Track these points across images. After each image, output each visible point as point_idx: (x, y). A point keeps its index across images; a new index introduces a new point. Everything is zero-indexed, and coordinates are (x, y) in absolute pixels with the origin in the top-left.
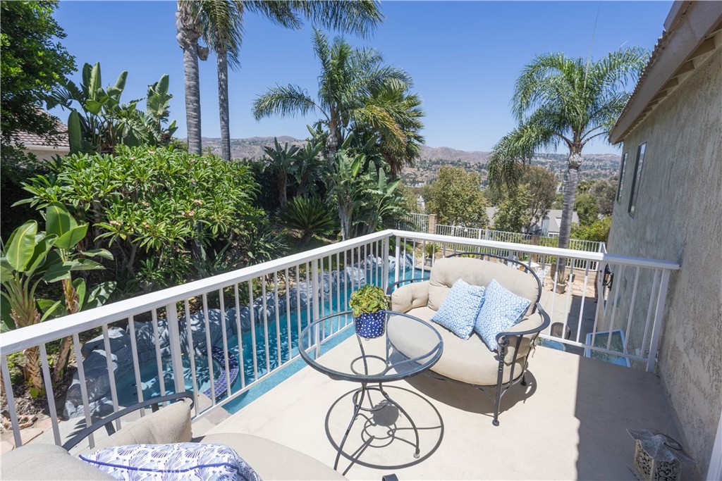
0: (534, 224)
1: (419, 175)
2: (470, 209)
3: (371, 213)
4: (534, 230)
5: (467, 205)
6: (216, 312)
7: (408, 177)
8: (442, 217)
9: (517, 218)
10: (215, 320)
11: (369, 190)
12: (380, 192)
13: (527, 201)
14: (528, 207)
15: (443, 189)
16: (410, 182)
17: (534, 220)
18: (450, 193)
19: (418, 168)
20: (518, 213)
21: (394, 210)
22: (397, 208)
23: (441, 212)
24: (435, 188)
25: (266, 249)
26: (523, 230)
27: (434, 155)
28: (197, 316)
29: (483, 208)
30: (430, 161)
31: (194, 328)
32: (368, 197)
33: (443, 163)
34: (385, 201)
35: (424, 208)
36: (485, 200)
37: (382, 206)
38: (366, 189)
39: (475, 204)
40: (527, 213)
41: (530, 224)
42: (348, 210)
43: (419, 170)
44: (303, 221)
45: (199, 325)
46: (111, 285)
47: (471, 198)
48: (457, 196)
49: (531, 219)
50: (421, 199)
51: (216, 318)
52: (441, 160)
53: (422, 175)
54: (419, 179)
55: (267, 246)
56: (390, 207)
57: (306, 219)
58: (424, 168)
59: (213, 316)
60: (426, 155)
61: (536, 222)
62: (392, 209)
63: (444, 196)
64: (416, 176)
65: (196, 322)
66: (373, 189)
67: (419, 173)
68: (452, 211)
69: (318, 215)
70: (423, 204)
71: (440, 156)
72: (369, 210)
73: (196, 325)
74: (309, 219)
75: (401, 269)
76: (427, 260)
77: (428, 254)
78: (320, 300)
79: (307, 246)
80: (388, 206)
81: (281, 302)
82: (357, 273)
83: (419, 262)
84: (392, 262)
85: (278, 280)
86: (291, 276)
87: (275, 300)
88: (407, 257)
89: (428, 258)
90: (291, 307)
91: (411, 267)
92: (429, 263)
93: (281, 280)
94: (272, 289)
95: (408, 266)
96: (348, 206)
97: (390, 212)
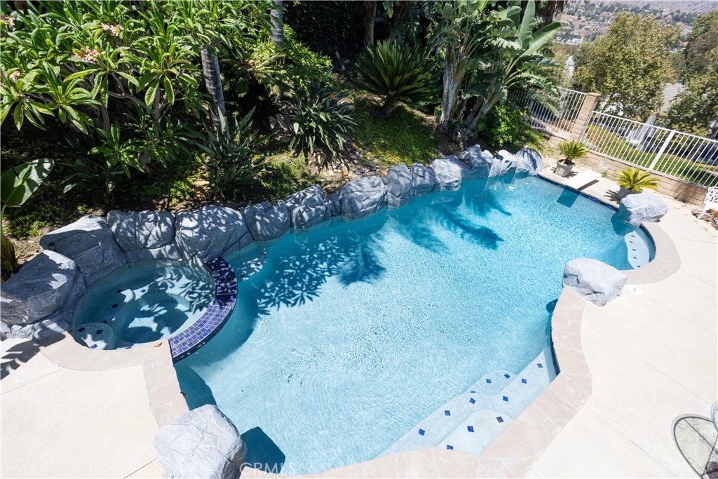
2: (640, 84)
3: (493, 81)
5: (639, 77)
6: (225, 212)
10: (221, 225)
11: (500, 41)
12: (517, 45)
15: (610, 49)
18: (619, 57)
21: (532, 81)
22: (538, 77)
24: (596, 48)
25: (319, 121)
28: (196, 216)
29: (662, 84)
30: (601, 5)
31: (189, 234)
32: (493, 53)
33: (620, 10)
34: (522, 62)
35: (571, 74)
36: (670, 73)
37: (514, 70)
38: (495, 38)
39: (652, 77)
42: (458, 72)
44: (384, 83)
45: (196, 230)
46: (47, 166)
47: (650, 67)
48: (628, 62)
50: (570, 61)
51: (224, 222)
52: (618, 5)
54: (576, 32)
55: (322, 117)
56: (525, 75)
57: (387, 80)
59: (219, 219)
62: (528, 78)
63: (607, 61)
64: (573, 27)
65: (194, 223)
66: (507, 39)
67: (579, 23)
68: (610, 83)
69: (407, 76)
70: (572, 69)
72: (489, 76)
73: (192, 229)
74: (392, 80)
75: (516, 172)
76: (558, 166)
77: (564, 157)
78: (386, 205)
79: (387, 119)
80: (524, 71)
81: (326, 203)
82: (447, 170)
83: (548, 165)
84: (506, 162)
85: (334, 167)
86: (354, 163)
87: (317, 199)
88: (531, 156)
89: (562, 164)
90: (341, 211)
91: (532, 172)
92: (562, 170)
93: (337, 168)
94: (322, 180)
95: (528, 170)
96: (458, 65)
97: (525, 83)
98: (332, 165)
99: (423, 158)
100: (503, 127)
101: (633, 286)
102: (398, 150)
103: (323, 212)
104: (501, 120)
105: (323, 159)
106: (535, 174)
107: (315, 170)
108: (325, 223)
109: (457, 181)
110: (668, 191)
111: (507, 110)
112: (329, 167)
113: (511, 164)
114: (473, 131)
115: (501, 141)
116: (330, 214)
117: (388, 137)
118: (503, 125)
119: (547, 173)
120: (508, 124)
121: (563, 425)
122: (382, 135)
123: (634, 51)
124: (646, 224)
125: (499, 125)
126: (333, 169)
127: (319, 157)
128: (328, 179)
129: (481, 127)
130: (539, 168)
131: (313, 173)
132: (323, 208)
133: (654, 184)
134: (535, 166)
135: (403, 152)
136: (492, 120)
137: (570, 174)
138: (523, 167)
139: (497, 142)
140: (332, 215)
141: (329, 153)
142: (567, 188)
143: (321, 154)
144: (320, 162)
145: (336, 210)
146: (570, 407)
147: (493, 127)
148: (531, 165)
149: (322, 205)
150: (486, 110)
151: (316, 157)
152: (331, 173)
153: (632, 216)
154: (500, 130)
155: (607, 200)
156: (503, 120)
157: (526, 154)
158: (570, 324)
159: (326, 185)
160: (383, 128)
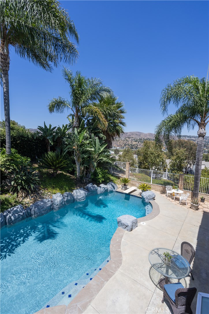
0: (189, 168)
1: (139, 145)
2: (158, 160)
3: (91, 161)
4: (189, 170)
5: (157, 158)
7: (134, 146)
8: (145, 164)
9: (180, 165)
11: (88, 148)
12: (93, 149)
13: (185, 156)
14: (186, 159)
15: (145, 151)
16: (135, 148)
17: (189, 166)
18: (149, 153)
19: (139, 142)
20: (180, 162)
22: (105, 158)
23: (145, 161)
24: (142, 150)
25: (23, 180)
26: (184, 170)
27: (145, 136)
29: (164, 160)
30: (144, 139)
33: (149, 140)
34: (99, 154)
35: (137, 159)
36: (165, 156)
37: (98, 157)
38: (87, 148)
39: (160, 158)
40: (185, 162)
41: (187, 167)
42: (79, 159)
43: (139, 143)
47: (158, 155)
48: (152, 154)
49: (187, 165)
52: (149, 139)
53: (140, 145)
54: (139, 147)
55: (24, 178)
58: (141, 142)
60: (142, 136)
61: (190, 166)
62: (103, 159)
63: (146, 154)
64: (138, 145)
66: (90, 148)
67: (139, 144)
68: (150, 161)
71: (148, 137)
75: (108, 191)
76: (122, 187)
77: (123, 184)
78: (53, 210)
79: (55, 178)
80: (101, 157)
81: (24, 212)
82: (79, 193)
83: (119, 187)
84: (103, 188)
85: (30, 197)
86: (39, 195)
87: (19, 210)
88: (112, 185)
89: (123, 186)
90: (31, 214)
91: (114, 190)
92: (124, 188)
93: (31, 198)
94: (24, 203)
95: (112, 190)
96: (78, 157)
97: (102, 161)
98: (29, 197)
99: (70, 190)
100: (100, 176)
101: (143, 222)
102: (59, 188)
103: (21, 216)
104: (99, 174)
105: (26, 195)
106: (115, 191)
107: (21, 199)
108: (23, 220)
109: (83, 197)
110: (159, 190)
111: (101, 170)
112: (28, 198)
113: (105, 188)
114: (90, 178)
115: (101, 181)
116: (26, 216)
117: (55, 184)
118: (100, 175)
119: (120, 190)
120: (101, 175)
121: (108, 280)
122: (52, 183)
123: (152, 151)
124: (151, 201)
125: (98, 175)
126: (30, 198)
127: (23, 194)
128: (27, 202)
129: (92, 177)
130: (116, 189)
131: (20, 201)
132: (21, 214)
133: (150, 188)
134: (114, 188)
135: (61, 188)
136: (95, 174)
137: (126, 189)
138: (110, 189)
139: (99, 181)
140: (27, 217)
141: (28, 192)
142: (126, 194)
143: (25, 193)
144: (23, 196)
145: (29, 214)
146: (112, 272)
147: (96, 176)
148: (112, 188)
149: (21, 212)
150: (93, 171)
151: (22, 194)
152: (28, 200)
153: (145, 199)
154: (99, 177)
155: (139, 196)
156: (100, 174)
157: (110, 184)
158: (118, 240)
159: (25, 205)
160: (53, 181)
